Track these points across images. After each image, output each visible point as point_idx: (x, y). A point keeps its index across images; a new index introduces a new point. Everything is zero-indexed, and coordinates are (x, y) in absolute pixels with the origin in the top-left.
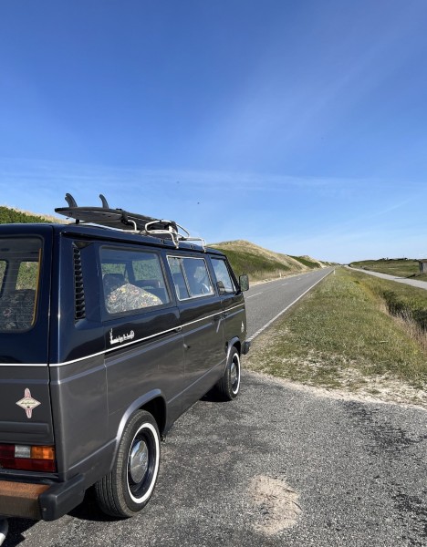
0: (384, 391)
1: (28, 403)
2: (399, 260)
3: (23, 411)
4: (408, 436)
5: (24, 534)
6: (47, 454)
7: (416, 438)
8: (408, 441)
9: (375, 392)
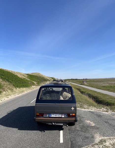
0: (93, 109)
1: (73, 108)
2: (76, 79)
3: (72, 109)
4: (101, 115)
5: (63, 128)
6: (74, 114)
7: (102, 115)
8: (101, 116)
9: (92, 109)
